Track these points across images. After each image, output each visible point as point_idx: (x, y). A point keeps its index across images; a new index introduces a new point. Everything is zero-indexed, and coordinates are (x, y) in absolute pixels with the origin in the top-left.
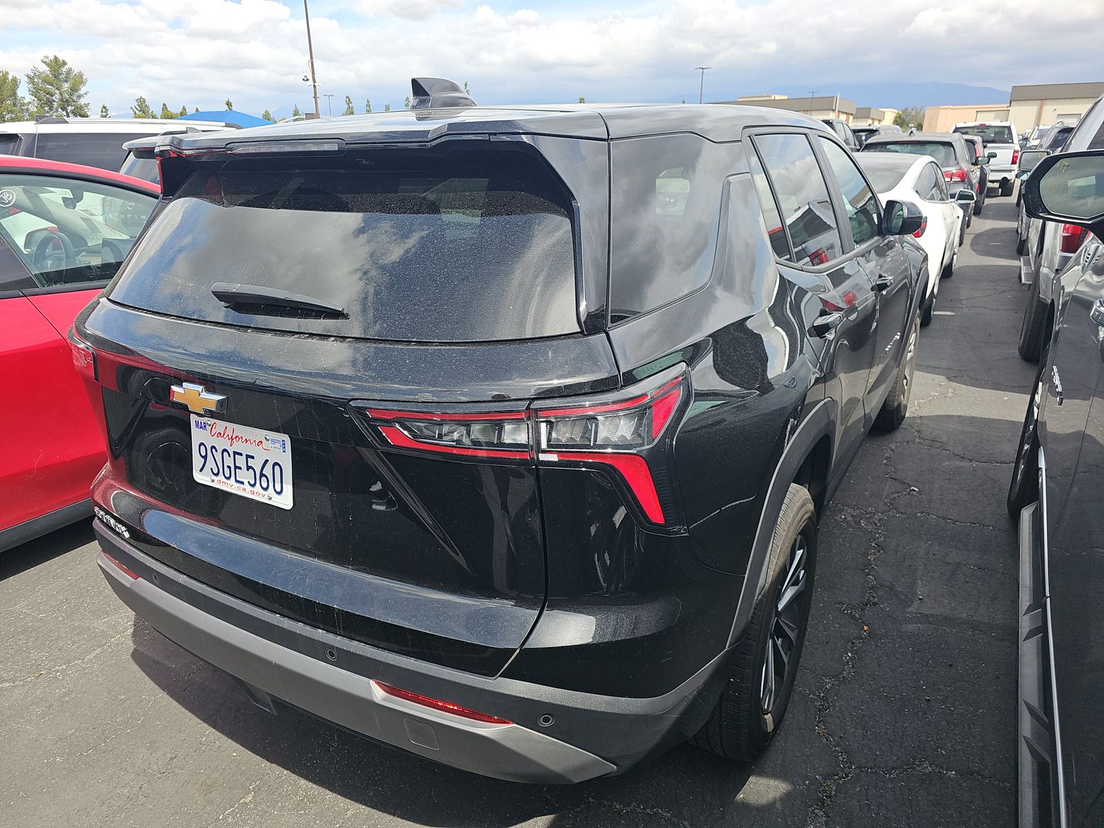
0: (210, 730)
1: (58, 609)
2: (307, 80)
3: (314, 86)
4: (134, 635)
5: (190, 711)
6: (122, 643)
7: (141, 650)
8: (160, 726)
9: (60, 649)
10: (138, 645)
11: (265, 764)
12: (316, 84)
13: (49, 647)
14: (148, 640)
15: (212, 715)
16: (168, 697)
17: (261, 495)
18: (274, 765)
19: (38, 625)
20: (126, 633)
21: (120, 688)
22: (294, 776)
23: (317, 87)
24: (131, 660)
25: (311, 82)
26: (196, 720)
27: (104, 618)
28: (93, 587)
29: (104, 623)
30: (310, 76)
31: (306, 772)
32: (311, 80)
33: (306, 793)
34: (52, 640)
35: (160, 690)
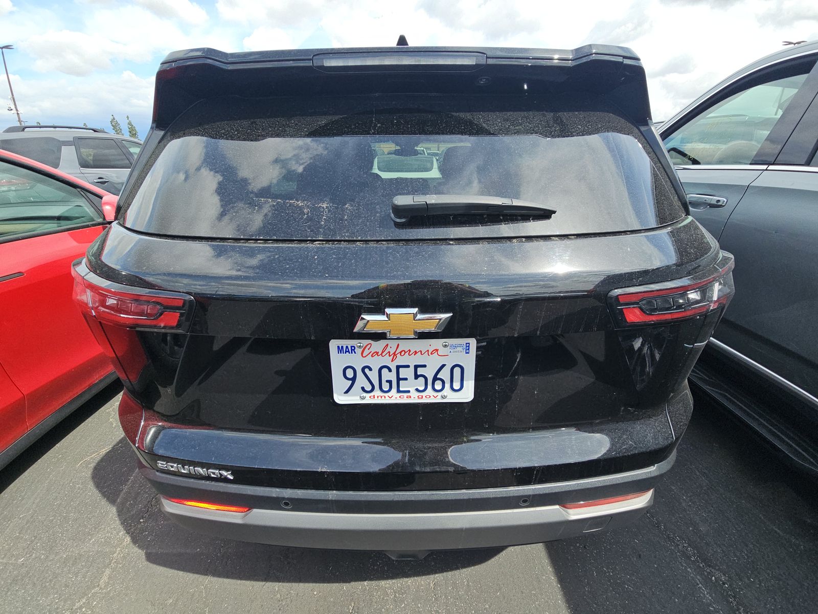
0: (276, 586)
1: (33, 549)
2: (11, 110)
3: (17, 113)
4: (135, 541)
5: (246, 579)
6: (128, 554)
7: (154, 551)
8: (230, 607)
9: (66, 586)
10: (147, 548)
11: (345, 586)
12: (19, 112)
13: (53, 588)
14: (154, 540)
15: (269, 573)
16: (216, 579)
17: (432, 397)
18: (353, 583)
19: (24, 570)
20: (125, 543)
21: (160, 594)
22: (374, 583)
23: (20, 114)
24: (151, 565)
25: (14, 111)
26: (258, 585)
27: (90, 540)
28: (55, 516)
29: (94, 545)
30: (13, 107)
31: (379, 575)
32: (15, 109)
33: (394, 590)
34: (51, 581)
35: (203, 577)
